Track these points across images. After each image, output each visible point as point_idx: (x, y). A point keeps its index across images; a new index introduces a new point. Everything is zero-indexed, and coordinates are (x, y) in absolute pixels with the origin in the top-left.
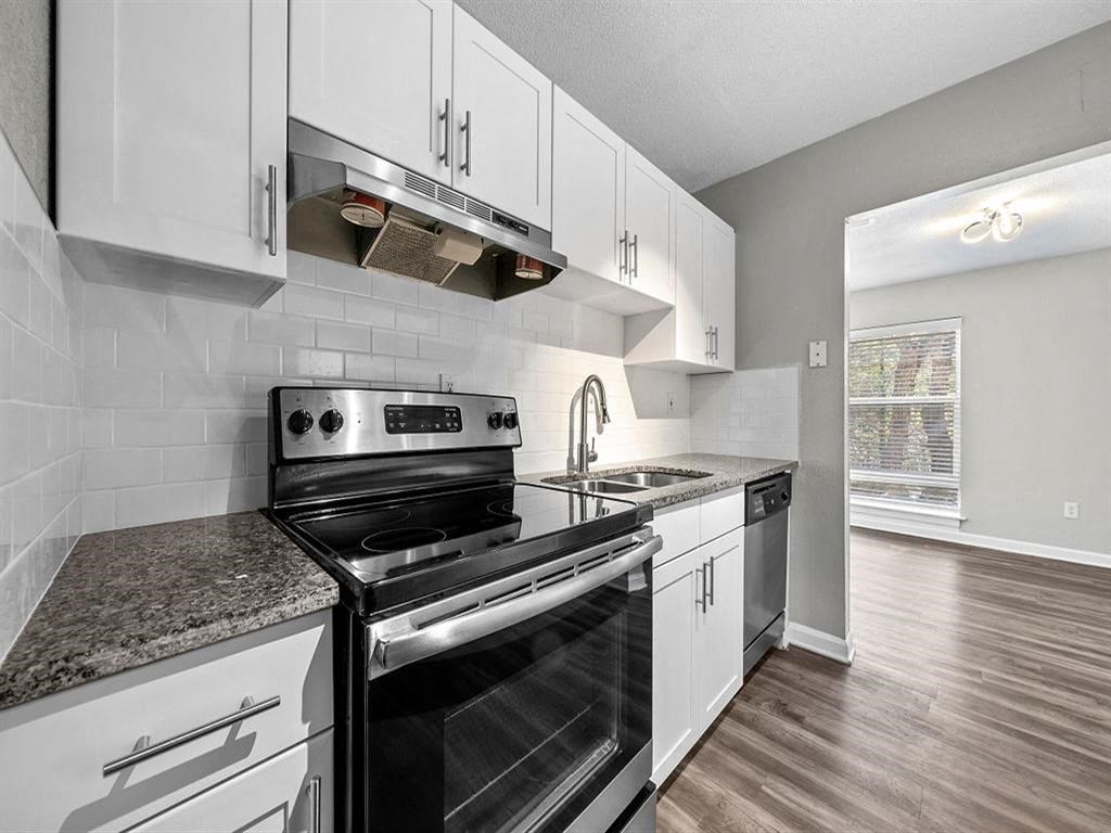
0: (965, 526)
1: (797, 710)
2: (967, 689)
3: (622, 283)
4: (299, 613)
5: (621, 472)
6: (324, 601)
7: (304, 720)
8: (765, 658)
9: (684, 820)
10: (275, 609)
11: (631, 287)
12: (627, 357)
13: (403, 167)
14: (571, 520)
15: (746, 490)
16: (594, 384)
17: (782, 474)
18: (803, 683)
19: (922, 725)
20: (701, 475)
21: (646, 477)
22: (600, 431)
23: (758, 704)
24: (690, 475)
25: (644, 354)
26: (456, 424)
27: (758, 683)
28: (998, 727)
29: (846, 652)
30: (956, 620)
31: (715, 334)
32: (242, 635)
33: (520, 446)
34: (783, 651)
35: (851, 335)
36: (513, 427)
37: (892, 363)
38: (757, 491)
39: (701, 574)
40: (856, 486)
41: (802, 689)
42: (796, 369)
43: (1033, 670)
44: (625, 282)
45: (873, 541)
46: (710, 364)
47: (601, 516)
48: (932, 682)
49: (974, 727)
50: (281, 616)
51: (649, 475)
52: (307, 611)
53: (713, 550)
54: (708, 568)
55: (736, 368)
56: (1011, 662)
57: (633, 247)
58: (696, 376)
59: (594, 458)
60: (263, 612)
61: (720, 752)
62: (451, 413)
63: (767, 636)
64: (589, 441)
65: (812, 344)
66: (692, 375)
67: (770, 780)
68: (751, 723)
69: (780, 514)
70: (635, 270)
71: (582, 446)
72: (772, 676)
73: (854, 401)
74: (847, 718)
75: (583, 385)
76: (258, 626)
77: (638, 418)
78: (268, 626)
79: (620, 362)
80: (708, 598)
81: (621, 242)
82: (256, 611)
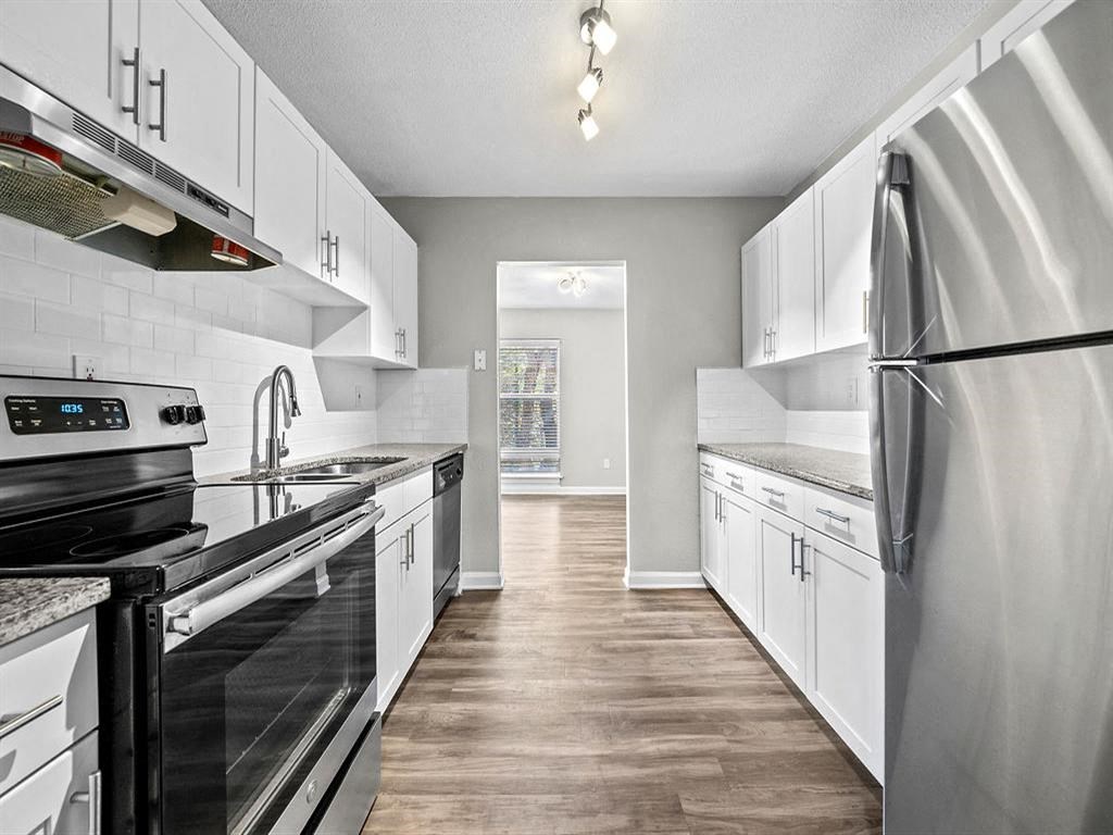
0: (563, 482)
1: (471, 632)
2: (562, 579)
3: (323, 280)
4: (71, 612)
5: (316, 465)
6: (96, 597)
7: (69, 727)
8: (446, 606)
9: (398, 742)
10: (46, 611)
11: (331, 284)
12: (316, 348)
13: (73, 108)
14: (256, 520)
15: (434, 468)
16: (283, 377)
17: (457, 454)
18: (476, 612)
19: (541, 607)
20: (397, 460)
21: (341, 469)
22: (288, 425)
23: (444, 640)
24: (386, 462)
25: (332, 347)
26: (119, 420)
27: (443, 626)
28: (575, 593)
29: (499, 580)
30: (558, 542)
31: (403, 335)
32: (11, 642)
33: (205, 443)
34: (459, 597)
35: (501, 344)
36: (198, 421)
37: (523, 366)
38: (440, 469)
39: (404, 539)
40: (505, 462)
41: (474, 617)
42: (465, 370)
43: (590, 558)
44: (326, 279)
45: (512, 504)
46: (399, 362)
47: (291, 512)
48: (546, 581)
49: (564, 598)
50: (52, 617)
51: (344, 466)
52: (80, 609)
53: (412, 519)
54: (410, 534)
55: (420, 366)
56: (581, 557)
57: (334, 247)
58: (381, 370)
59: (286, 453)
60: (33, 615)
61: (420, 684)
62: (111, 406)
63: (446, 590)
64: (280, 436)
65: (476, 352)
66: (378, 370)
67: (457, 683)
68: (441, 655)
69: (455, 487)
70: (336, 269)
71: (271, 441)
72: (451, 617)
73: (502, 395)
74: (502, 622)
75: (271, 374)
76: (29, 631)
77: (328, 410)
78: (39, 629)
79: (309, 353)
80: (410, 559)
81: (323, 239)
82: (26, 616)
